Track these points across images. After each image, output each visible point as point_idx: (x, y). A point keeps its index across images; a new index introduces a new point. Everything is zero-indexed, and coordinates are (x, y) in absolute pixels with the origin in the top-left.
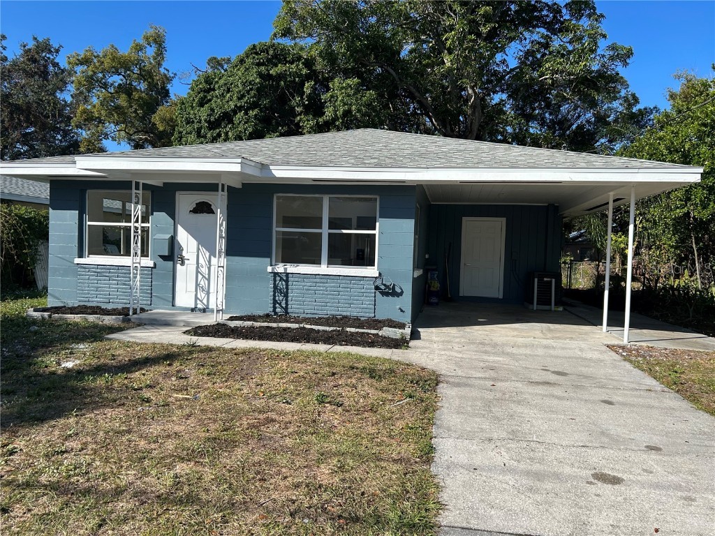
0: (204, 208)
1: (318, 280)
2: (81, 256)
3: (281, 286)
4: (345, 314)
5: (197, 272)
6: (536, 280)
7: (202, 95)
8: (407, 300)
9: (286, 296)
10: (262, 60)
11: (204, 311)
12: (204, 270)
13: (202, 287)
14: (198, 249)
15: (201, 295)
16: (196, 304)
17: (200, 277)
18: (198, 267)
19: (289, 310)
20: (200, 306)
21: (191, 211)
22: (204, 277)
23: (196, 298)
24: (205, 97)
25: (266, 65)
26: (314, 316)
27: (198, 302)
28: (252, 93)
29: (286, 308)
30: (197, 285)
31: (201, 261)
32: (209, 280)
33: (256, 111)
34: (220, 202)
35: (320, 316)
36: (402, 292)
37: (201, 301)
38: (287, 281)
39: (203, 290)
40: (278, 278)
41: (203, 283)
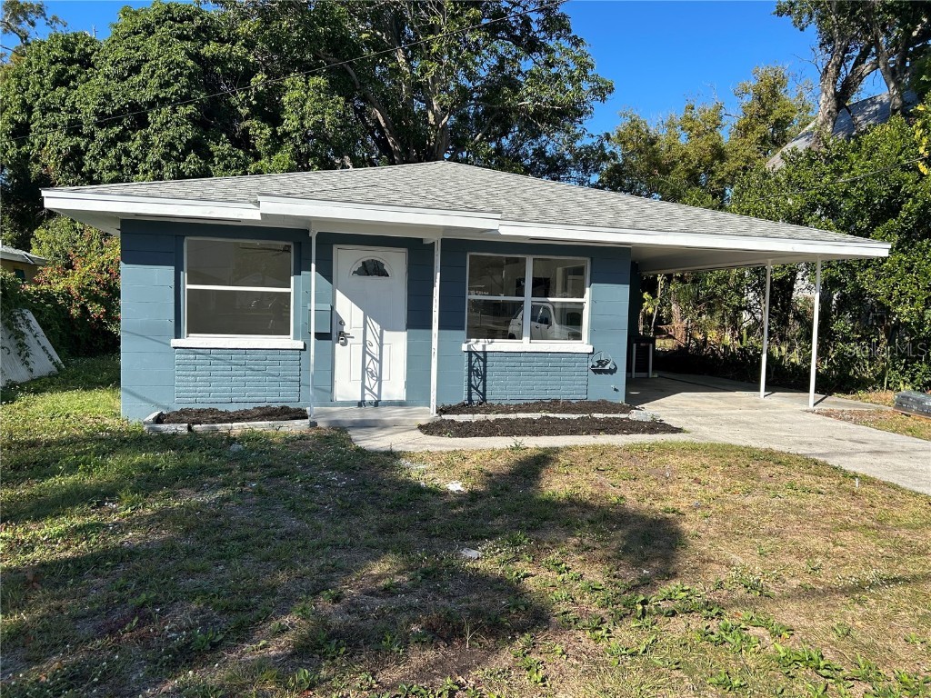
0: (373, 269)
1: (522, 359)
2: (178, 335)
3: (478, 367)
4: (554, 397)
5: (365, 352)
6: (635, 345)
7: (59, 66)
8: (621, 376)
9: (484, 378)
10: (185, 33)
11: (376, 404)
12: (374, 349)
13: (371, 372)
14: (365, 322)
15: (370, 382)
16: (363, 395)
17: (368, 358)
18: (365, 345)
19: (487, 397)
20: (368, 398)
21: (355, 272)
22: (373, 358)
23: (363, 387)
24: (65, 71)
25: (192, 41)
26: (518, 402)
27: (366, 391)
28: (183, 80)
29: (484, 394)
30: (364, 369)
31: (370, 337)
32: (380, 362)
33: (190, 109)
34: (396, 262)
35: (525, 402)
36: (616, 368)
37: (370, 391)
38: (485, 361)
39: (373, 376)
40: (474, 358)
41: (372, 366)
